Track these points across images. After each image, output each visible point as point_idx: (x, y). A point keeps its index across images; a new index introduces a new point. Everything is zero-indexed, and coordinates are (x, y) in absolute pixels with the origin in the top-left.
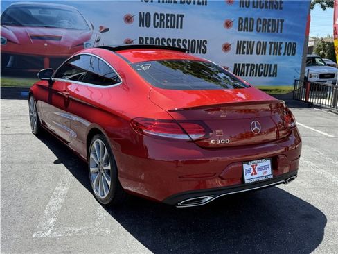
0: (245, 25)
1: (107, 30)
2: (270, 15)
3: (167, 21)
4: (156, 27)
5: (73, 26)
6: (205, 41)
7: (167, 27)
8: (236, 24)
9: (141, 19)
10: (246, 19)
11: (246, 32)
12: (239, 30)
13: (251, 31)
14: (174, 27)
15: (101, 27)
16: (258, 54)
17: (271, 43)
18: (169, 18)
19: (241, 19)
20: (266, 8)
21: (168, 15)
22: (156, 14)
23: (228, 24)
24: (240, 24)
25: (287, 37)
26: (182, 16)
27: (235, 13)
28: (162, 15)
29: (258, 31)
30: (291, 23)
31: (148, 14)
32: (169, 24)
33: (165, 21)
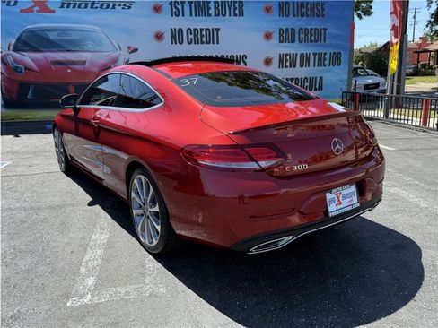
0: (286, 36)
1: (136, 50)
2: (313, 24)
3: (202, 36)
4: (190, 43)
5: (98, 49)
6: (245, 56)
7: (202, 43)
8: (276, 36)
9: (173, 36)
10: (287, 30)
11: (287, 44)
12: (281, 42)
13: (293, 42)
14: (209, 43)
15: (129, 48)
16: (302, 67)
17: (315, 54)
18: (204, 33)
19: (281, 30)
20: (307, 16)
21: (202, 30)
22: (189, 29)
23: (268, 36)
24: (281, 35)
25: (331, 46)
26: (218, 30)
27: (275, 23)
28: (195, 29)
29: (300, 42)
30: (335, 31)
31: (180, 29)
32: (204, 39)
33: (198, 36)
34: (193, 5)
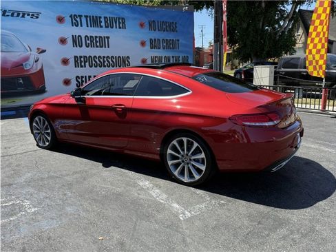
0: (155, 44)
1: (44, 51)
2: (170, 36)
3: (97, 42)
4: (88, 47)
5: (11, 49)
6: (128, 57)
7: (97, 47)
8: (148, 43)
9: (74, 41)
10: (155, 40)
11: (156, 50)
12: (151, 48)
13: (159, 48)
14: (102, 47)
15: (38, 49)
17: (173, 57)
18: (98, 39)
19: (151, 39)
20: (167, 31)
21: (96, 37)
22: (86, 36)
23: (143, 44)
24: (151, 43)
25: (181, 52)
26: (108, 38)
27: (147, 35)
28: (91, 37)
29: (164, 48)
30: (184, 42)
31: (79, 36)
32: (98, 44)
33: (93, 42)
34: (88, 19)
